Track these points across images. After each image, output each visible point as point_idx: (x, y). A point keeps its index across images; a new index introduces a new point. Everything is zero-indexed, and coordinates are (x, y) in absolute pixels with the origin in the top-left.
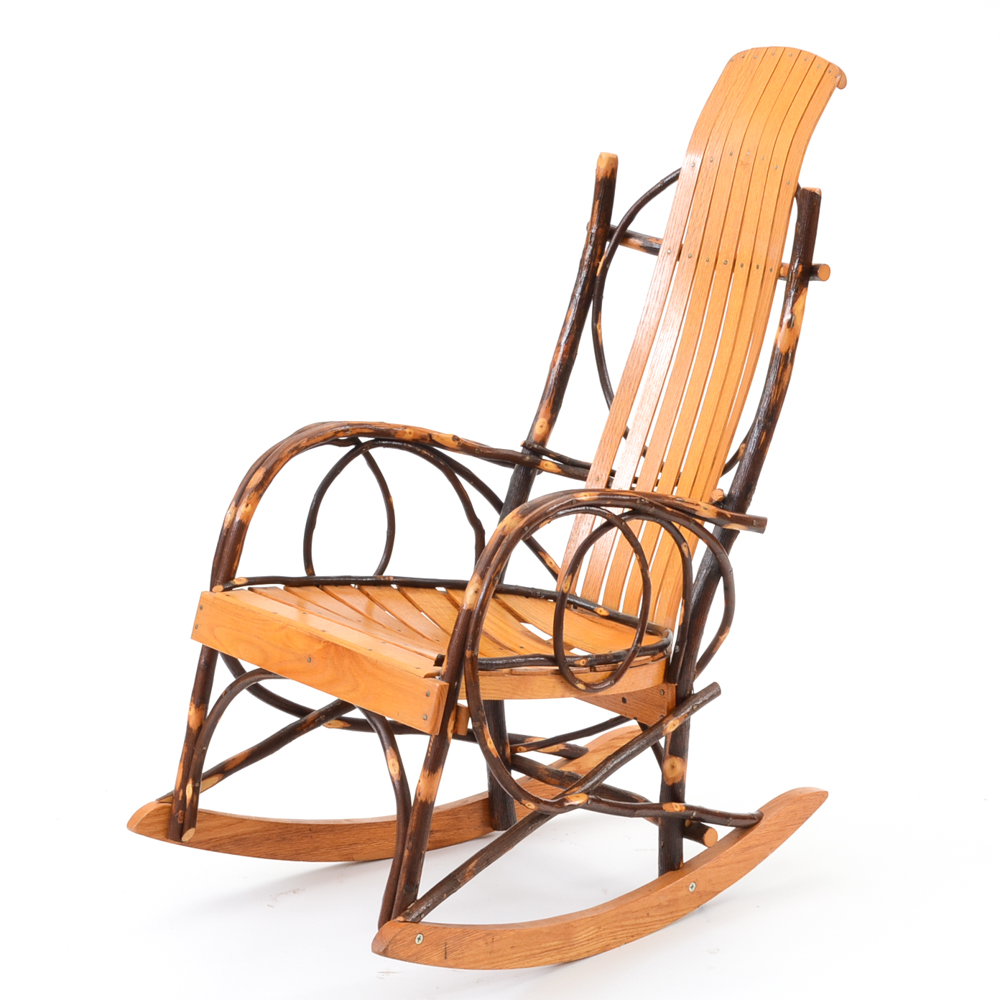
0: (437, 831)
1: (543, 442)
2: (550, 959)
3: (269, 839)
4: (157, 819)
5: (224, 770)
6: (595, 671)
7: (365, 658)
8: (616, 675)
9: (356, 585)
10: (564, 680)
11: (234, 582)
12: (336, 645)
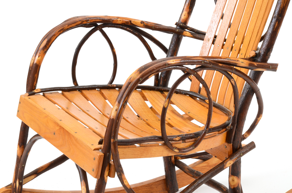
1: (185, 22)
5: (37, 173)
6: (185, 142)
7: (73, 136)
8: (196, 144)
9: (99, 89)
10: (168, 148)
11: (35, 91)
12: (63, 128)
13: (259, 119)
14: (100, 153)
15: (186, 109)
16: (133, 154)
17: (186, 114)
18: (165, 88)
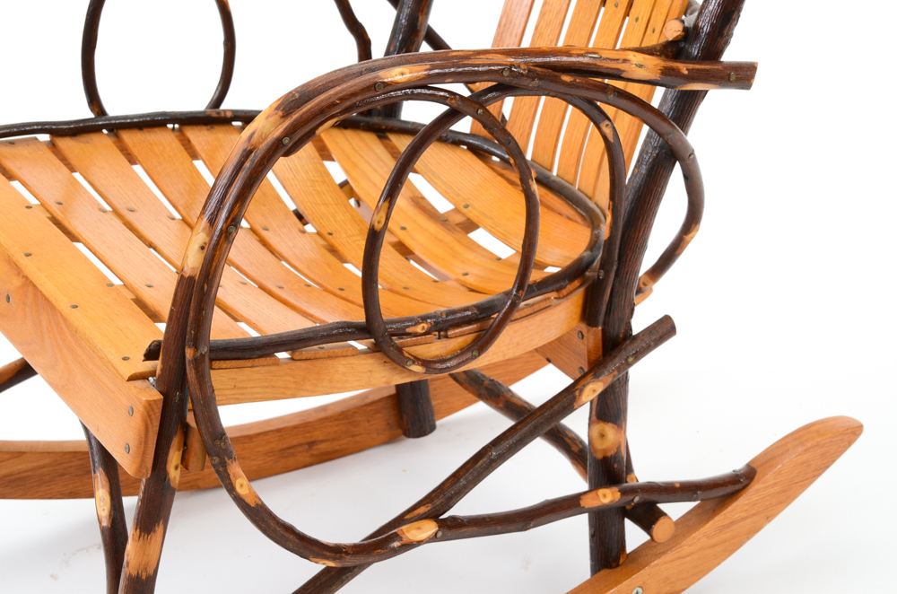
0: (322, 441)
3: (63, 475)
6: (446, 337)
7: (65, 320)
8: (482, 343)
9: (177, 126)
10: (388, 360)
12: (35, 286)
13: (687, 238)
14: (150, 394)
15: (458, 195)
16: (267, 387)
17: (456, 210)
18: (392, 123)
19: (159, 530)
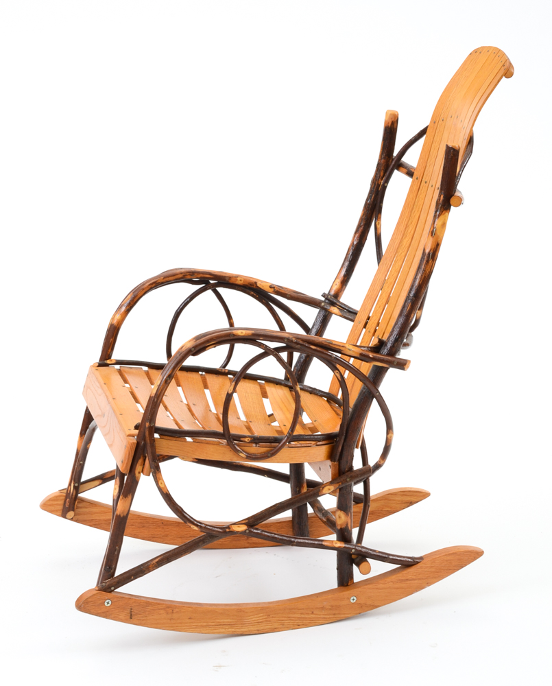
1: (337, 295)
2: (223, 630)
3: (133, 525)
4: (56, 503)
5: (103, 478)
6: (259, 446)
9: (204, 373)
10: (231, 450)
11: (108, 362)
13: (388, 436)
14: (133, 441)
16: (181, 450)
17: (312, 423)
19: (130, 497)
